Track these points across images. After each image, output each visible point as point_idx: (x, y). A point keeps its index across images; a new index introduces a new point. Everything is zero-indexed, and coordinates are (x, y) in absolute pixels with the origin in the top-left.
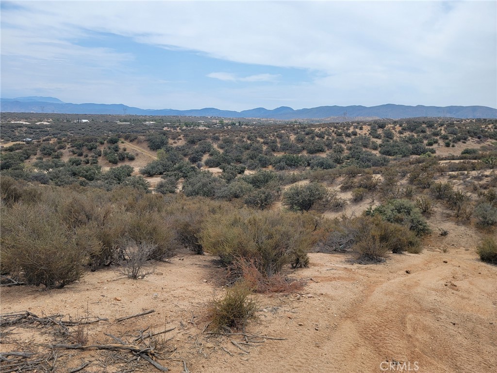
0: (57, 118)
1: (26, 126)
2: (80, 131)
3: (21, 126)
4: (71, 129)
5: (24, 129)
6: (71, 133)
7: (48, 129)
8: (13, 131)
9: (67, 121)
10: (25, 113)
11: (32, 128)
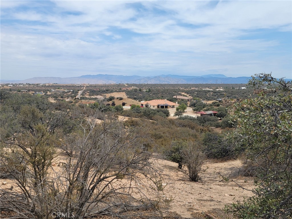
0: (226, 86)
1: (212, 91)
2: (243, 95)
3: (209, 91)
4: (238, 94)
5: (212, 93)
6: (238, 96)
7: (224, 93)
8: (206, 94)
9: (233, 88)
10: (208, 84)
11: (215, 93)
